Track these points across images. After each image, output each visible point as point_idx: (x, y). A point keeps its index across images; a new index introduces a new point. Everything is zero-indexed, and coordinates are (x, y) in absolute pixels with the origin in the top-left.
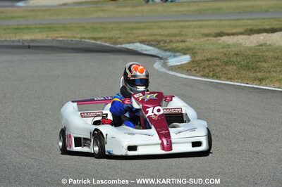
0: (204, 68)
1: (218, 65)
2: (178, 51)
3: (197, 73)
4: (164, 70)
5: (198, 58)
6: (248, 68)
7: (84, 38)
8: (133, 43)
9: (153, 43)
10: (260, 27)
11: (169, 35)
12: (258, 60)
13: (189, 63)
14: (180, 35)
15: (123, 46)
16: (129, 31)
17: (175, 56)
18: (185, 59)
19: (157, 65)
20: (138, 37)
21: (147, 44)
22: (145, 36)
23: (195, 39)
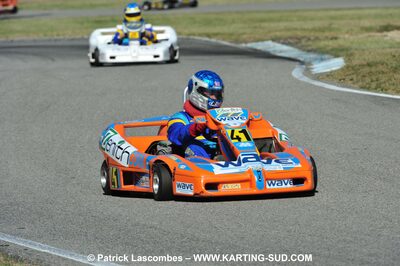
0: (364, 76)
1: (383, 73)
2: (327, 53)
3: (353, 83)
4: (306, 79)
5: (356, 62)
7: (194, 35)
8: (262, 40)
9: (291, 41)
11: (314, 30)
13: (342, 69)
14: (330, 29)
15: (249, 45)
16: (257, 24)
17: (322, 60)
18: (337, 64)
19: (297, 73)
20: (269, 32)
21: (283, 43)
22: (280, 31)
23: (352, 34)
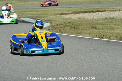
0: (56, 28)
1: (61, 27)
2: (44, 21)
5: (53, 24)
6: (74, 28)
8: (25, 18)
9: (34, 18)
10: (80, 11)
11: (40, 14)
12: (79, 25)
13: (49, 26)
15: (21, 19)
16: (23, 13)
20: (27, 15)
21: (31, 19)
22: (30, 15)
23: (52, 16)
